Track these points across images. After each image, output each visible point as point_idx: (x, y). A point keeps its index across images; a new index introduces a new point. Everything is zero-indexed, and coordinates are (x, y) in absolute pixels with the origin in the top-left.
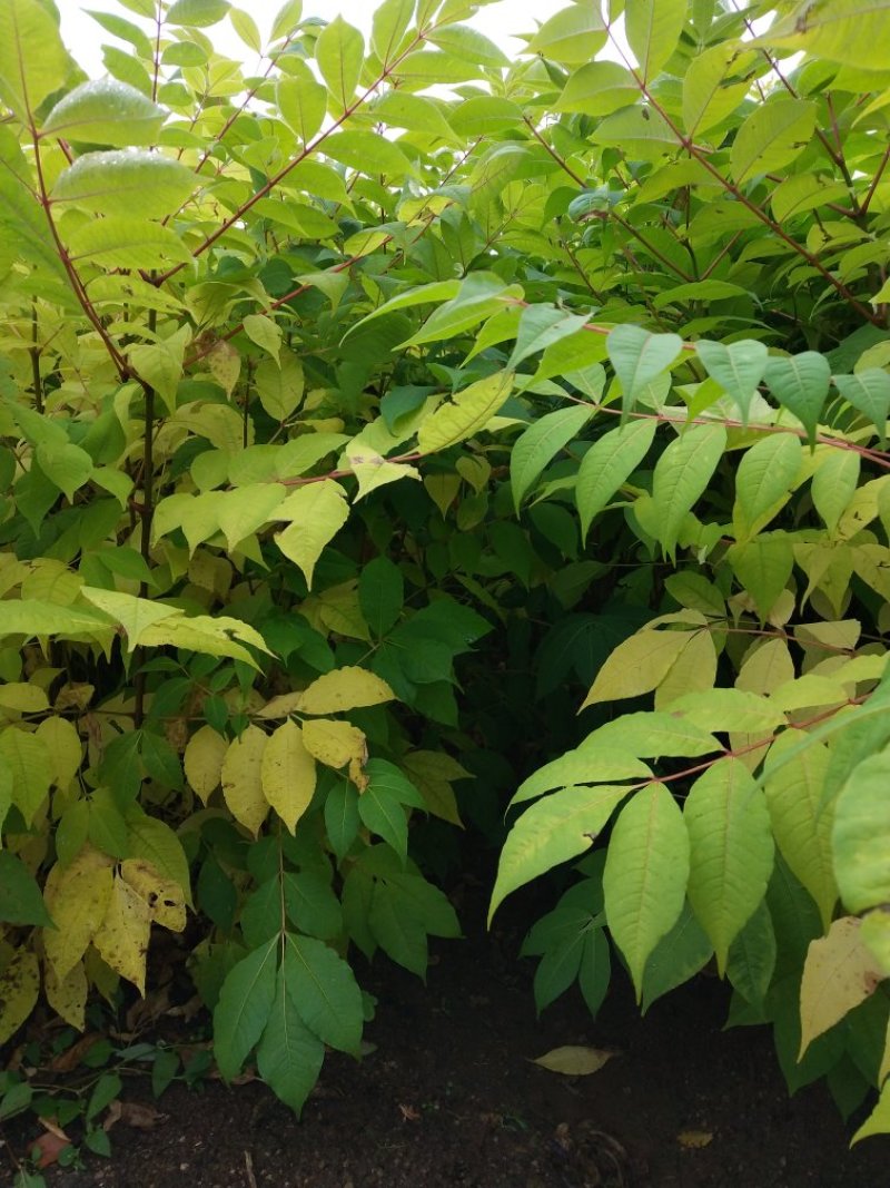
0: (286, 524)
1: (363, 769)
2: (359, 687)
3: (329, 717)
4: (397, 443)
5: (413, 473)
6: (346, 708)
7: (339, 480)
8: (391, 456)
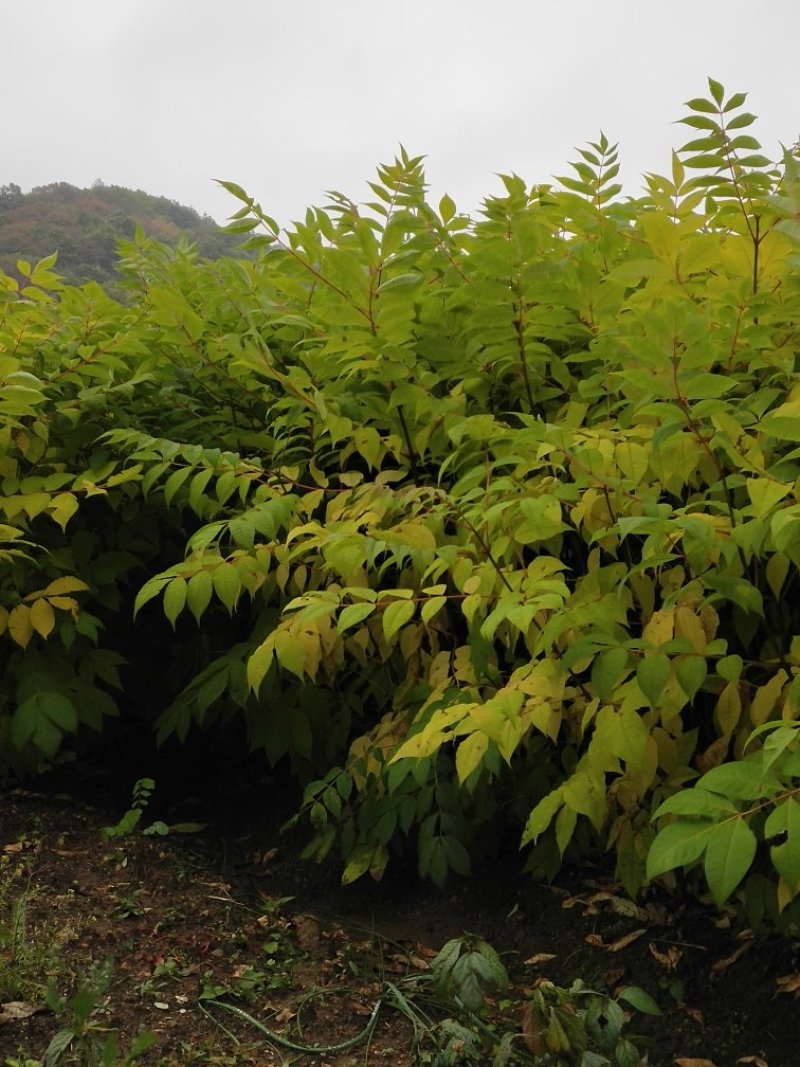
0: (55, 509)
1: (77, 613)
2: (73, 584)
3: (61, 596)
4: (98, 480)
5: (104, 492)
6: (68, 591)
7: (75, 493)
8: (97, 484)
